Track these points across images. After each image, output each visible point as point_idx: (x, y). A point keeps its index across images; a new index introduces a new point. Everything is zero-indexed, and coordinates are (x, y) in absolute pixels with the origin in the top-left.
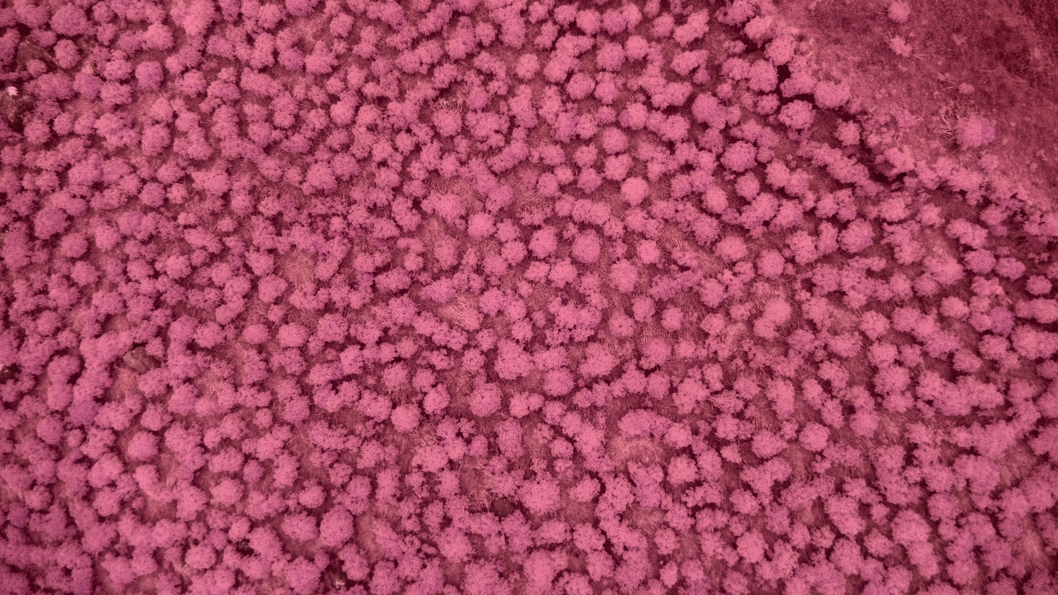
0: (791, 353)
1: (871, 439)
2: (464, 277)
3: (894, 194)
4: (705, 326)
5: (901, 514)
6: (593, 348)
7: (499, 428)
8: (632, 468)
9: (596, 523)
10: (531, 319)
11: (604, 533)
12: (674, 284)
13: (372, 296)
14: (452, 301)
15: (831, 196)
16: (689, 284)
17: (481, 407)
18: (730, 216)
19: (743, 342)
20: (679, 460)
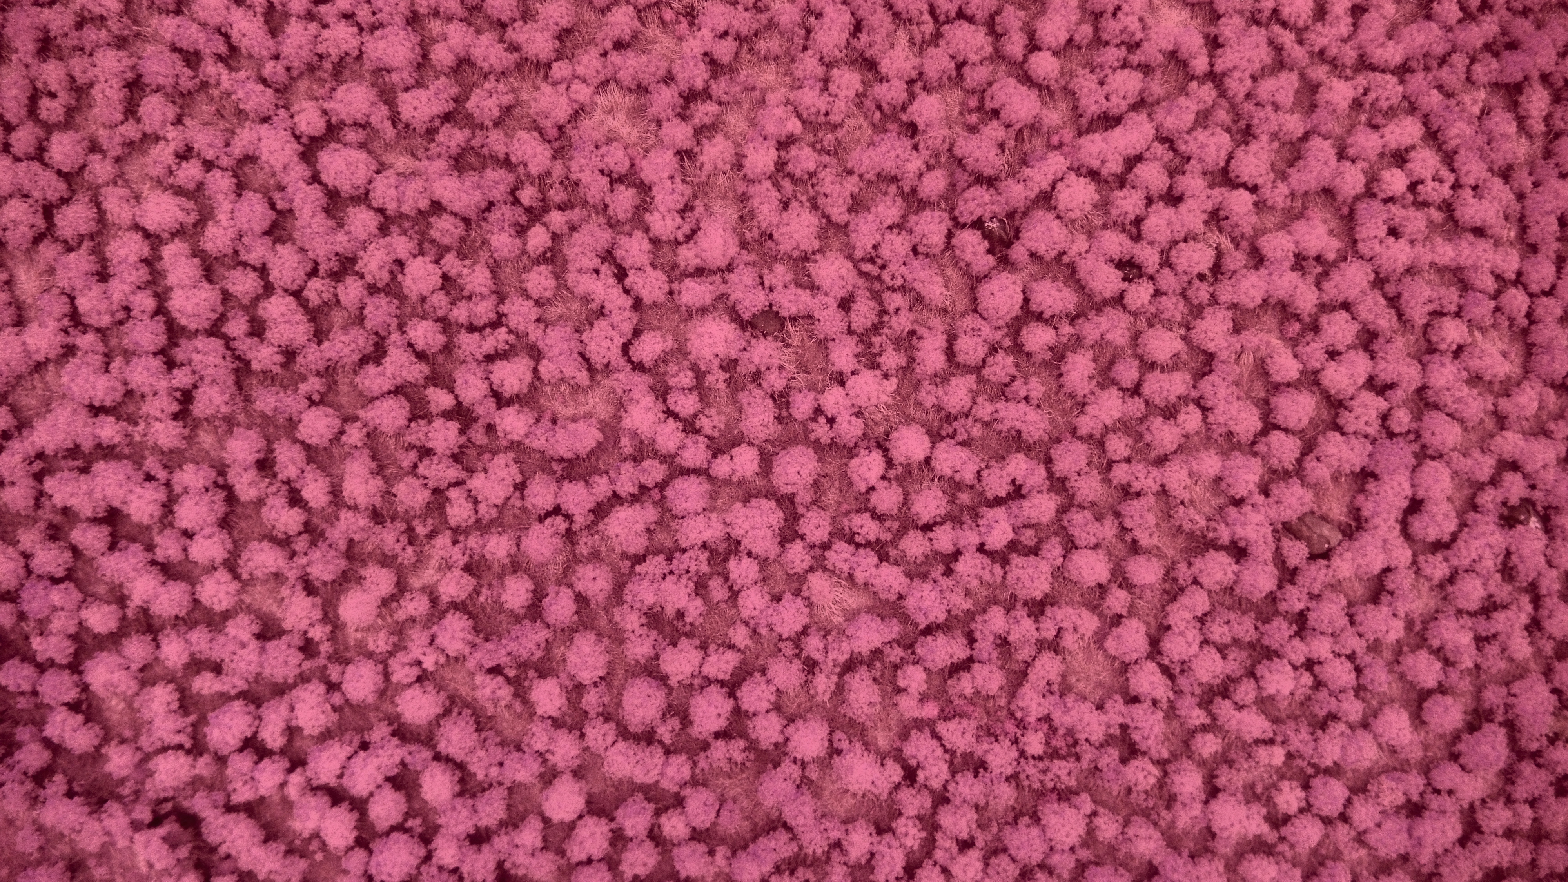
0: (342, 546)
1: (238, 425)
2: (832, 655)
3: (170, 794)
4: (468, 582)
5: (207, 325)
6: (637, 545)
7: (774, 429)
8: (583, 377)
9: (637, 304)
10: (731, 588)
11: (627, 291)
12: (512, 646)
13: (973, 626)
14: (851, 616)
15: (262, 792)
16: (490, 646)
17: (800, 459)
18: (420, 756)
19: (413, 560)
20: (516, 389)
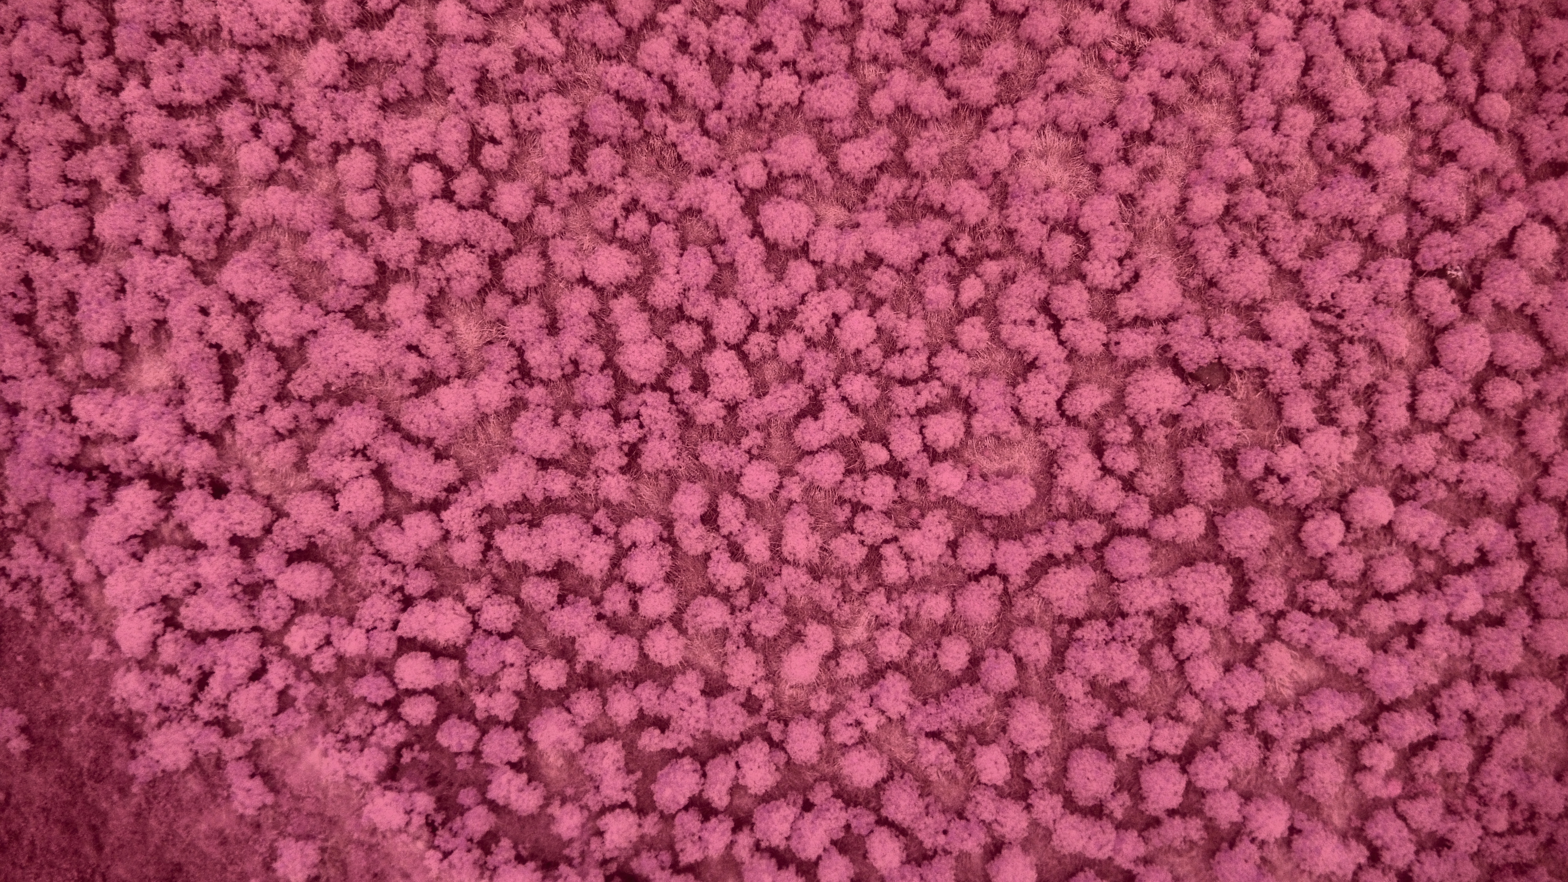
0: (783, 602)
1: (682, 480)
2: (1292, 731)
3: (617, 854)
4: (906, 642)
6: (1077, 609)
7: (1222, 489)
8: (1015, 432)
9: (1072, 355)
10: (1176, 657)
11: (1061, 343)
12: (953, 711)
14: (1308, 690)
15: (710, 853)
16: (929, 709)
17: (1254, 522)
18: (864, 820)
19: (849, 617)
20: (951, 443)
